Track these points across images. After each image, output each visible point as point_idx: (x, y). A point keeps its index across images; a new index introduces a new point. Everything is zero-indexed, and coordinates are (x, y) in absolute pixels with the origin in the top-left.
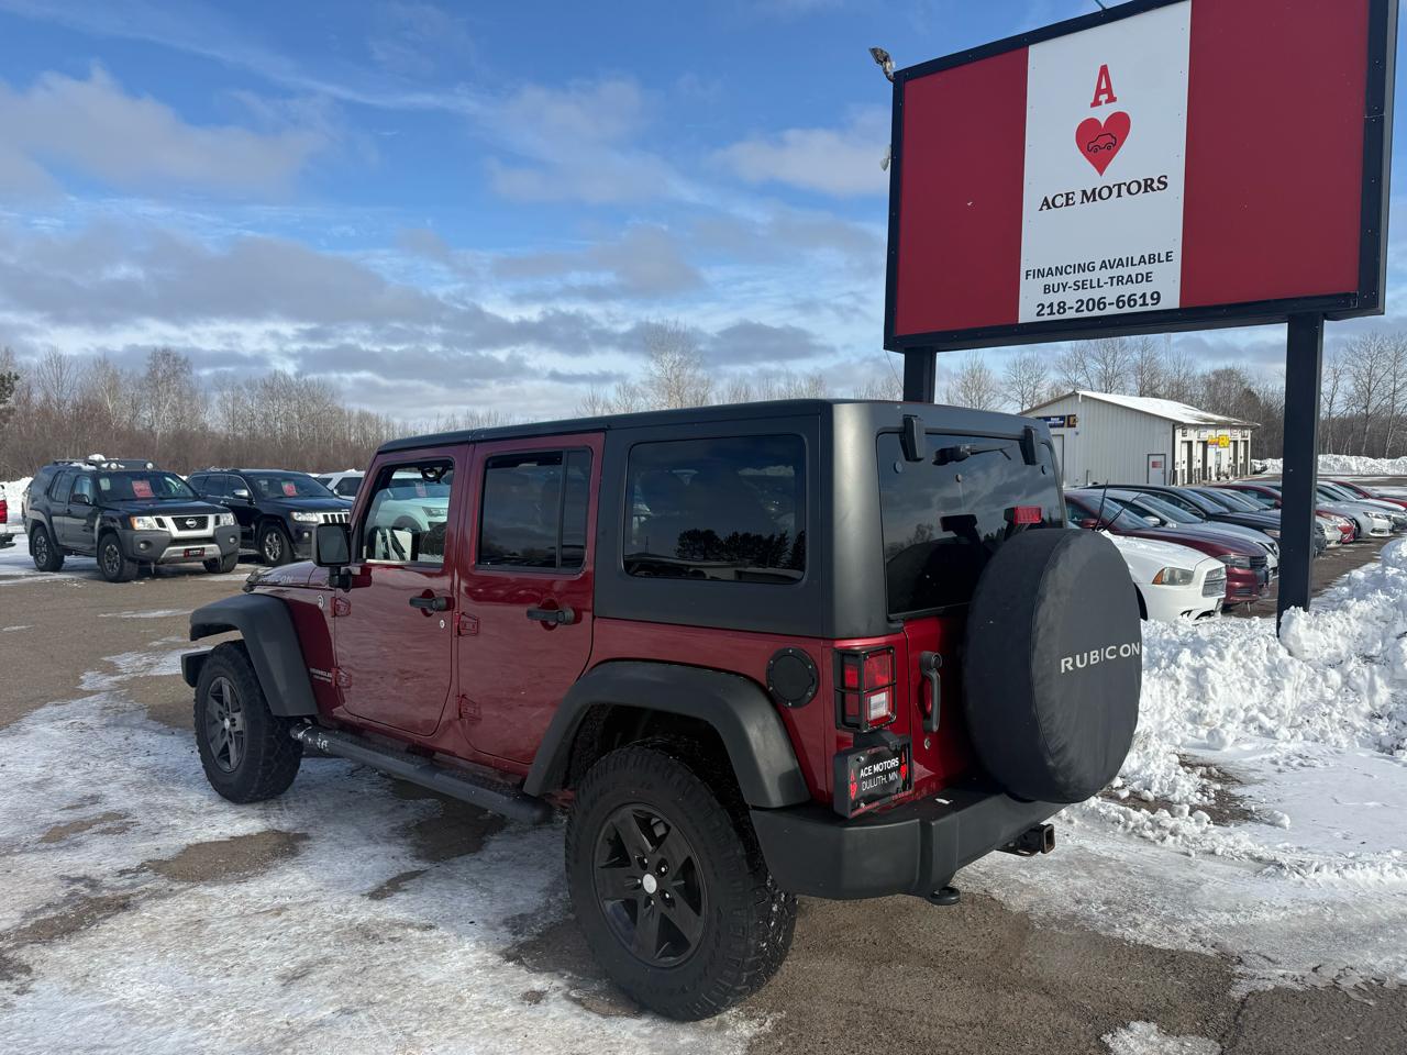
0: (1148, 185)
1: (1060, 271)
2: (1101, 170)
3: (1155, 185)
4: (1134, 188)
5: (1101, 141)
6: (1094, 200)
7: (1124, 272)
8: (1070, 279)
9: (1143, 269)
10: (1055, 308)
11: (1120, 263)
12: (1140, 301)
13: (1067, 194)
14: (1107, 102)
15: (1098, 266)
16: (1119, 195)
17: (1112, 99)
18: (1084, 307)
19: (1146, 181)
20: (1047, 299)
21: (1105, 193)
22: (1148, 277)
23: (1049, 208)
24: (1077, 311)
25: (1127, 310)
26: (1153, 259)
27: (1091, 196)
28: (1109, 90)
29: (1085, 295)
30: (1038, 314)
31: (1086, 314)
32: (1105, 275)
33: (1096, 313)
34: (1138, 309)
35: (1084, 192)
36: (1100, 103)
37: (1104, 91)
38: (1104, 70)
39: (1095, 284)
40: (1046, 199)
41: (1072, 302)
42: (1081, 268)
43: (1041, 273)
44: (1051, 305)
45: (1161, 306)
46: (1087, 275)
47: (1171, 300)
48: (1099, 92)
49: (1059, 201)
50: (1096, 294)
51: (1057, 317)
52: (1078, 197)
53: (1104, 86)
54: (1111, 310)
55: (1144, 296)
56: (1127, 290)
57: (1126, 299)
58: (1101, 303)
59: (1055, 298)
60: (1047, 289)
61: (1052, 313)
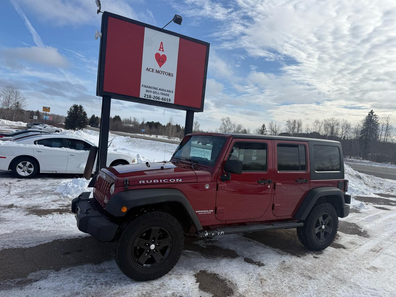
0: (169, 74)
1: (150, 87)
2: (160, 66)
3: (171, 75)
4: (167, 74)
5: (161, 60)
6: (158, 73)
7: (164, 92)
8: (153, 90)
9: (168, 93)
10: (149, 97)
11: (163, 90)
12: (167, 100)
13: (153, 69)
14: (162, 51)
15: (158, 89)
16: (164, 74)
17: (163, 51)
18: (155, 98)
19: (169, 73)
20: (147, 93)
21: (161, 72)
22: (168, 95)
23: (148, 71)
24: (153, 98)
25: (164, 101)
26: (169, 91)
27: (158, 72)
28: (162, 48)
29: (156, 95)
30: (145, 97)
31: (155, 100)
32: (160, 92)
33: (157, 100)
34: (166, 102)
35: (156, 70)
36: (160, 50)
37: (161, 48)
38: (162, 43)
39: (158, 93)
40: (147, 68)
41: (152, 96)
42: (155, 88)
43: (145, 86)
44: (148, 95)
45: (170, 102)
46: (156, 90)
47: (172, 102)
48: (160, 48)
49: (151, 70)
50: (158, 96)
51: (149, 99)
52: (155, 71)
53: (162, 47)
54: (161, 100)
55: (167, 99)
56: (164, 97)
57: (164, 99)
58: (158, 98)
59: (149, 94)
60: (147, 91)
61: (148, 97)
